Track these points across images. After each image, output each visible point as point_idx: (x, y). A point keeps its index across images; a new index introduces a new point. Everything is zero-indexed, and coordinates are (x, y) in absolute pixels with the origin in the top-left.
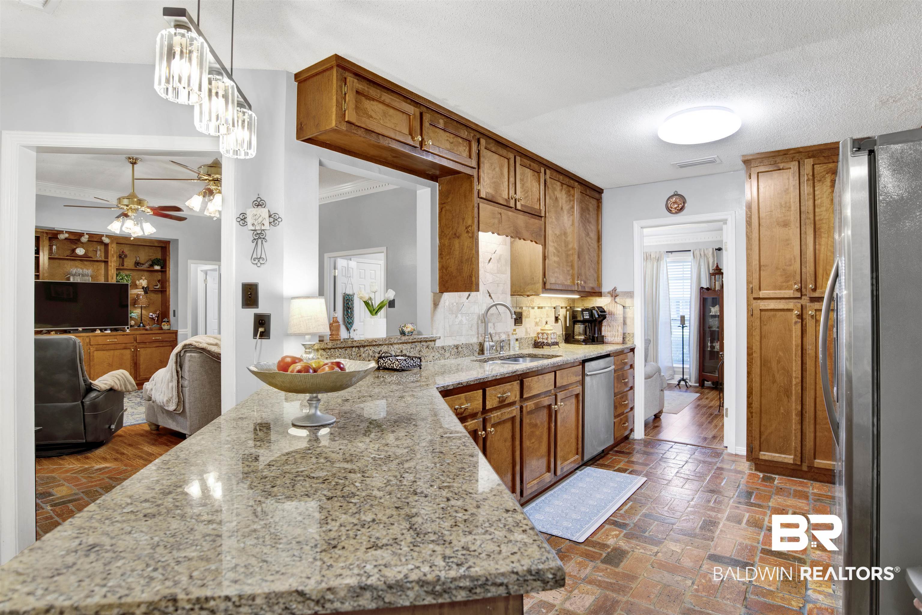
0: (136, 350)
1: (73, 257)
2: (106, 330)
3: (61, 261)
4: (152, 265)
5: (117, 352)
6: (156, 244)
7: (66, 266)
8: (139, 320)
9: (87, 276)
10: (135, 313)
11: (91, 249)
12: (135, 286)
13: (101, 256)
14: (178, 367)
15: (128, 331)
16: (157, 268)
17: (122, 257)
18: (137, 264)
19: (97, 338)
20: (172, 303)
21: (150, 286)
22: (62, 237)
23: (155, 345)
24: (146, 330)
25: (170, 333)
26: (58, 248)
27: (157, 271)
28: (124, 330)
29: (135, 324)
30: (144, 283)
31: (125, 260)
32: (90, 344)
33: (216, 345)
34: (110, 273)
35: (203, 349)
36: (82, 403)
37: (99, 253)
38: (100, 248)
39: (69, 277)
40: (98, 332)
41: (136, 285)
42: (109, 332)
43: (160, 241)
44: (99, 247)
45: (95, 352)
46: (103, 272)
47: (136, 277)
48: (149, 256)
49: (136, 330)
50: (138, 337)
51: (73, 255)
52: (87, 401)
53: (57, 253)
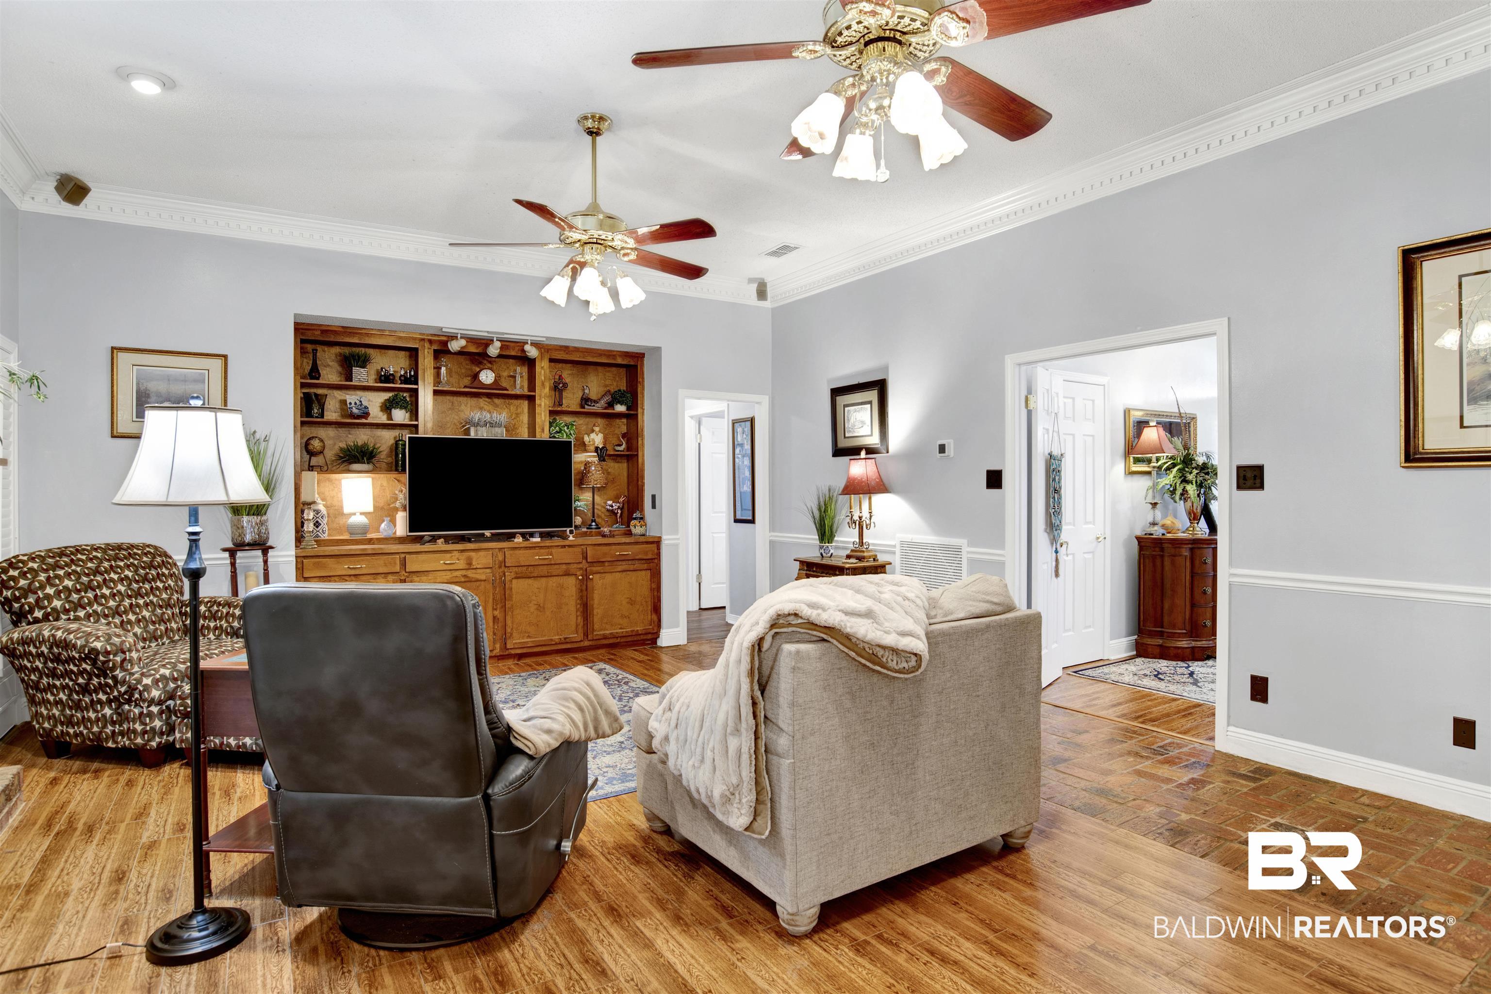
0: (586, 580)
1: (477, 392)
2: (532, 535)
3: (456, 399)
4: (610, 405)
5: (553, 582)
6: (619, 361)
7: (463, 407)
8: (590, 515)
9: (500, 426)
10: (582, 500)
11: (505, 374)
12: (583, 446)
13: (522, 387)
14: (756, 687)
15: (571, 538)
16: (620, 408)
17: (559, 388)
18: (585, 400)
19: (517, 552)
20: (647, 480)
21: (609, 447)
22: (455, 346)
23: (620, 568)
24: (604, 536)
25: (647, 543)
26: (449, 372)
27: (620, 415)
28: (564, 537)
29: (583, 523)
30: (597, 439)
31: (564, 394)
32: (503, 564)
33: (868, 614)
34: (538, 420)
35: (829, 629)
36: (487, 798)
37: (518, 380)
38: (521, 371)
39: (469, 429)
40: (519, 539)
41: (584, 444)
42: (537, 539)
43: (627, 355)
44: (519, 369)
45: (514, 581)
46: (525, 418)
47: (584, 428)
48: (606, 386)
49: (585, 534)
50: (590, 552)
51: (475, 384)
52: (498, 789)
53: (448, 383)
